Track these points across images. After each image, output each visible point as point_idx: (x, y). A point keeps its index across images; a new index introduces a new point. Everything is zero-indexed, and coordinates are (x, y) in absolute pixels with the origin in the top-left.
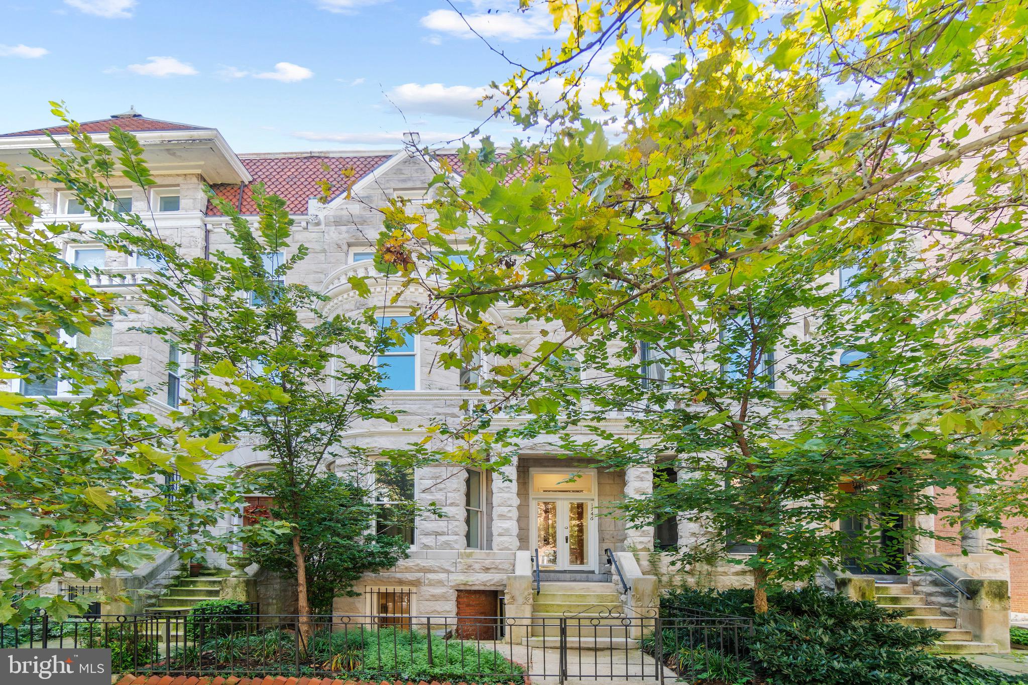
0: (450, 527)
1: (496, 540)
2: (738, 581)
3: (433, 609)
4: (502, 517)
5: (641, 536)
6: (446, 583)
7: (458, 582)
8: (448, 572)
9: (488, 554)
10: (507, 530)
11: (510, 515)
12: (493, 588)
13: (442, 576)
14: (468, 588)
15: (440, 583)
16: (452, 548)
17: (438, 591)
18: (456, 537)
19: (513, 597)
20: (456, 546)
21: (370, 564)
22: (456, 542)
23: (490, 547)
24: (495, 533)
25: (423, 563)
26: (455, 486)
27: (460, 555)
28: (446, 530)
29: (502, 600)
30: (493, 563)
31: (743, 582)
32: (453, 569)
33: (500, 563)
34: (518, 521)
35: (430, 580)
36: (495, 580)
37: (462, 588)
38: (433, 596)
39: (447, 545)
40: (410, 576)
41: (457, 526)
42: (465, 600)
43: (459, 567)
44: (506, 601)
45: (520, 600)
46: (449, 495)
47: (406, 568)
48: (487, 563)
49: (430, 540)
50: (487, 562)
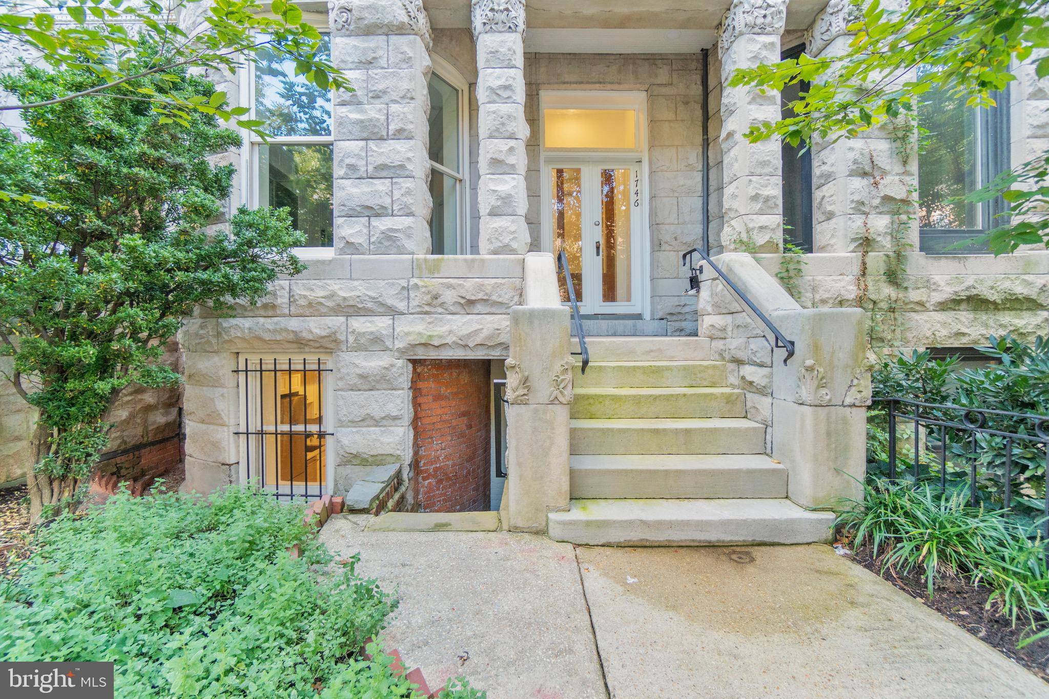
0: (397, 194)
1: (488, 225)
2: (944, 324)
3: (364, 412)
4: (497, 164)
5: (761, 213)
6: (389, 343)
7: (413, 339)
8: (393, 312)
9: (470, 264)
10: (507, 199)
11: (511, 160)
12: (480, 355)
13: (381, 324)
14: (433, 355)
15: (376, 342)
16: (401, 251)
17: (374, 363)
18: (408, 221)
19: (525, 381)
20: (409, 245)
21: (208, 288)
22: (408, 232)
23: (475, 249)
24: (484, 209)
25: (344, 290)
26: (405, 85)
27: (416, 268)
28: (387, 201)
29: (500, 387)
30: (480, 287)
31: (957, 327)
32: (401, 306)
33: (496, 287)
34: (526, 179)
35: (358, 335)
36: (485, 333)
37: (421, 354)
38: (362, 376)
39: (389, 241)
40: (316, 326)
41: (408, 192)
42: (432, 385)
43: (417, 298)
44: (509, 395)
45: (543, 389)
46: (394, 108)
47: (310, 305)
48: (469, 288)
49: (357, 228)
50: (469, 284)
